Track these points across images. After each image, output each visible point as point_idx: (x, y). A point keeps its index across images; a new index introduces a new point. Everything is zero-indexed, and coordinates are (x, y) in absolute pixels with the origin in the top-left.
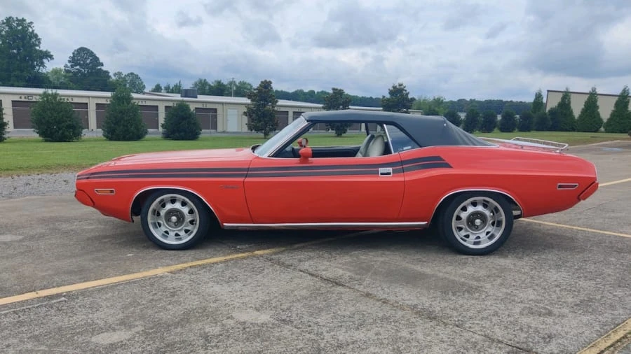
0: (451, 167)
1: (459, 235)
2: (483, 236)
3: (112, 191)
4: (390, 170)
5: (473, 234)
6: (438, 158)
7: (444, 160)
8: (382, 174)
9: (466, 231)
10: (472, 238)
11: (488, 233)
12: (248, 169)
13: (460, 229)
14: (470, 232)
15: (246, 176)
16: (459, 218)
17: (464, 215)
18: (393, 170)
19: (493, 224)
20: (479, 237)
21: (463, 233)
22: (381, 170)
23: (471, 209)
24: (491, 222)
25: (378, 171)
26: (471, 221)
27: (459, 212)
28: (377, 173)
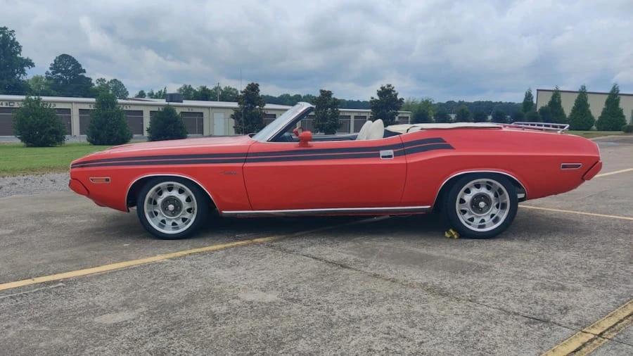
0: (453, 148)
1: (463, 219)
2: (487, 219)
3: (107, 180)
4: (391, 152)
5: (477, 217)
6: (440, 140)
7: (445, 142)
8: (383, 157)
9: (471, 214)
10: (477, 221)
11: (492, 215)
12: (247, 154)
13: (464, 212)
14: (475, 215)
15: (245, 161)
16: (462, 201)
17: (468, 198)
18: (394, 152)
19: (497, 206)
20: (483, 221)
21: (467, 216)
22: (383, 153)
23: (474, 191)
24: (495, 204)
25: (379, 154)
26: (475, 203)
27: (463, 195)
28: (378, 155)
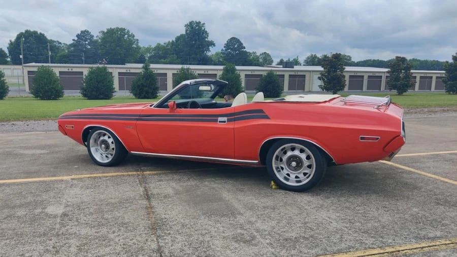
0: (269, 118)
3: (73, 127)
4: (225, 119)
6: (261, 111)
7: (265, 113)
8: (220, 122)
10: (293, 177)
11: (305, 174)
12: (140, 116)
13: (282, 168)
15: (138, 120)
18: (228, 119)
19: (309, 167)
20: (298, 177)
21: (285, 172)
22: (220, 119)
24: (306, 165)
25: (217, 119)
28: (216, 121)
